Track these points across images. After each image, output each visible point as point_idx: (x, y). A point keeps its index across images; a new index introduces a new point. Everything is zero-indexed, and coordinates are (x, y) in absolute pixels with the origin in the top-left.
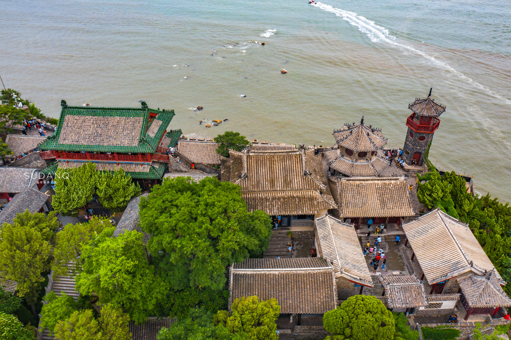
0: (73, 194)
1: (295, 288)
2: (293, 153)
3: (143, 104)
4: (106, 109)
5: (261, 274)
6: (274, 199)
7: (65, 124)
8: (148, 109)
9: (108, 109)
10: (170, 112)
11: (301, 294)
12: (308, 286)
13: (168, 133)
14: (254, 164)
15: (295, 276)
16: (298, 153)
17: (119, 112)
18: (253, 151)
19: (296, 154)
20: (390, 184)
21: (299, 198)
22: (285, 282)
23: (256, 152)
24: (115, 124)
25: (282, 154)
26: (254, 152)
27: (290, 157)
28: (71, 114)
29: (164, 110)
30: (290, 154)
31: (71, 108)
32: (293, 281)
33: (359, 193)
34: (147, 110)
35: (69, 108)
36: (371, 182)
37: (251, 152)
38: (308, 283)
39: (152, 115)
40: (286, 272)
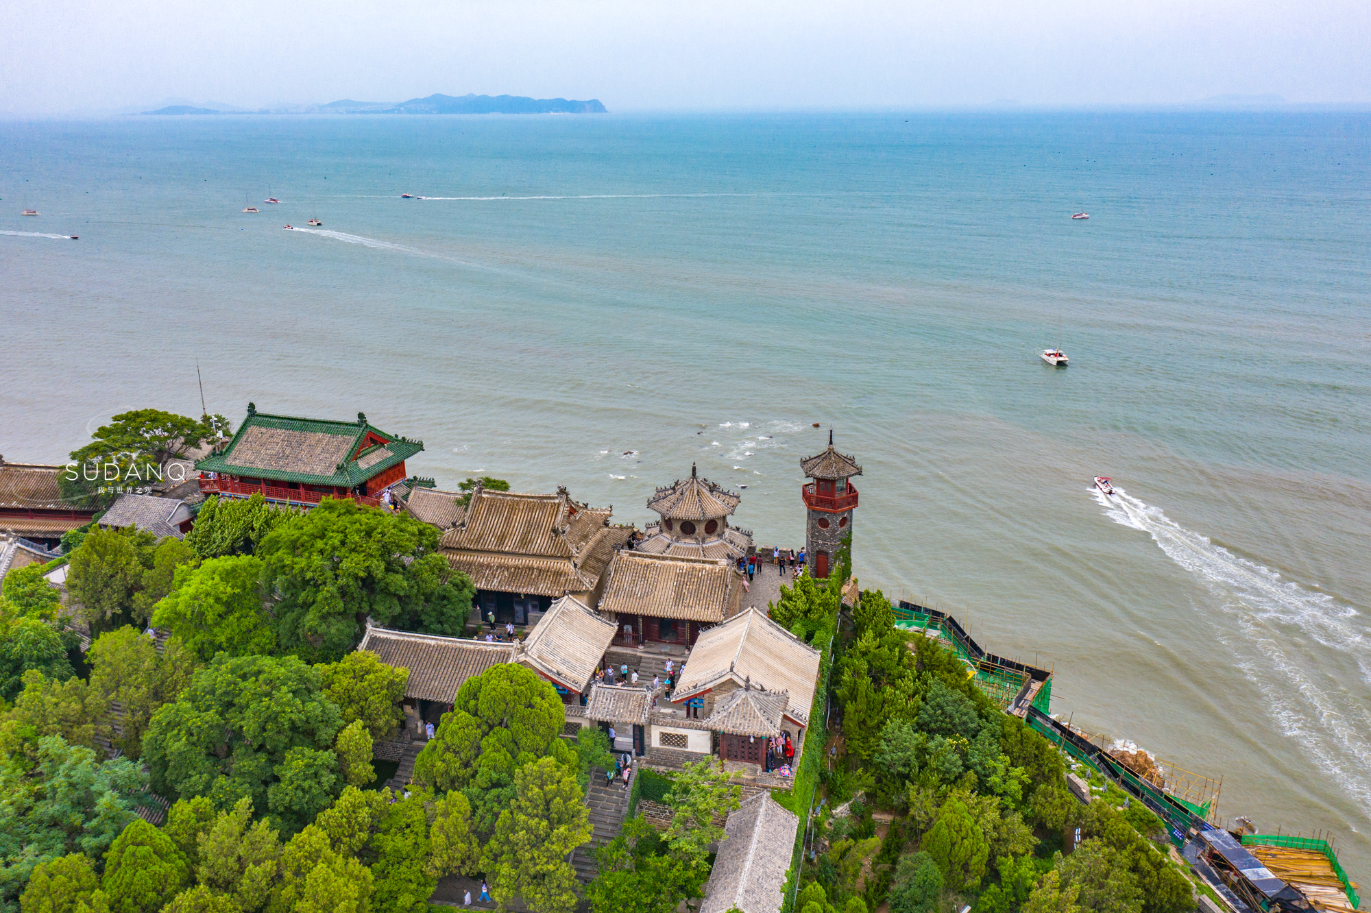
0: (217, 532)
1: (451, 667)
2: (549, 501)
3: (361, 416)
4: (308, 421)
5: (409, 642)
6: (500, 566)
7: (244, 438)
8: (367, 425)
9: (311, 421)
10: (415, 444)
11: (455, 675)
12: (471, 666)
13: (408, 480)
14: (484, 511)
15: (457, 651)
16: (557, 501)
17: (325, 426)
18: (488, 490)
19: (555, 503)
20: (701, 570)
21: (540, 570)
22: (440, 656)
23: (493, 493)
24: (313, 442)
25: (532, 500)
26: (489, 493)
27: (543, 506)
28: (260, 425)
29: (404, 438)
30: (545, 501)
31: (260, 416)
32: (451, 657)
33: (645, 577)
34: (364, 425)
35: (257, 415)
36: (671, 563)
37: (485, 493)
38: (472, 662)
39: (375, 439)
40: (447, 643)
